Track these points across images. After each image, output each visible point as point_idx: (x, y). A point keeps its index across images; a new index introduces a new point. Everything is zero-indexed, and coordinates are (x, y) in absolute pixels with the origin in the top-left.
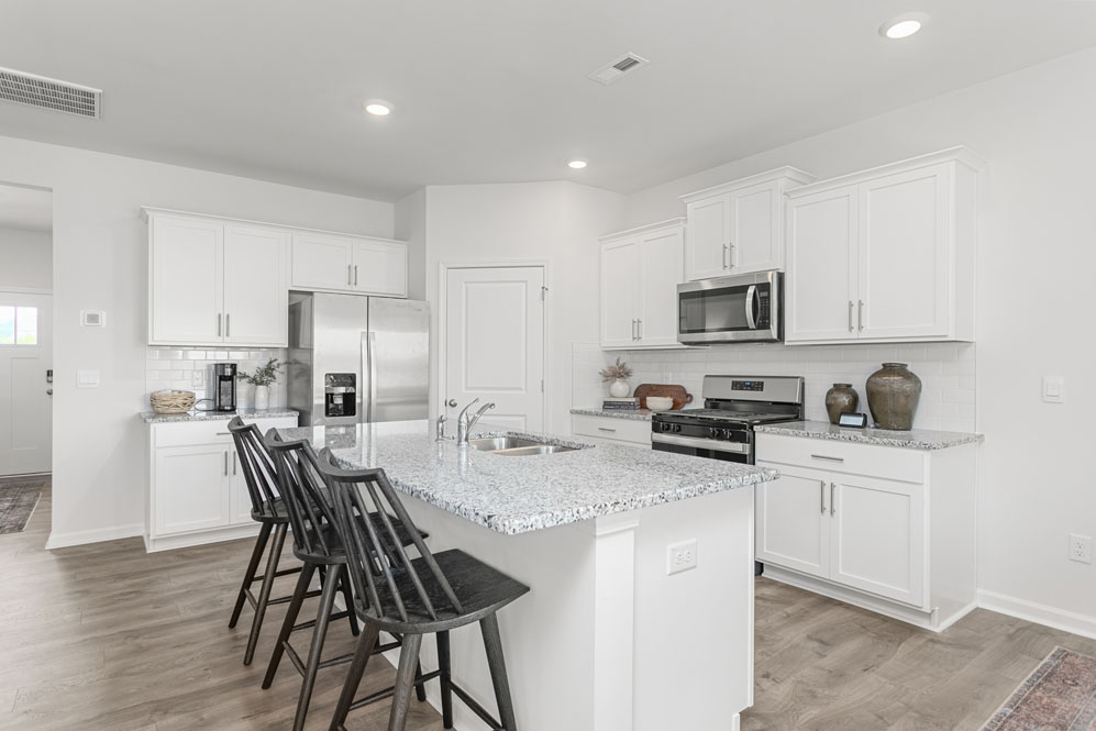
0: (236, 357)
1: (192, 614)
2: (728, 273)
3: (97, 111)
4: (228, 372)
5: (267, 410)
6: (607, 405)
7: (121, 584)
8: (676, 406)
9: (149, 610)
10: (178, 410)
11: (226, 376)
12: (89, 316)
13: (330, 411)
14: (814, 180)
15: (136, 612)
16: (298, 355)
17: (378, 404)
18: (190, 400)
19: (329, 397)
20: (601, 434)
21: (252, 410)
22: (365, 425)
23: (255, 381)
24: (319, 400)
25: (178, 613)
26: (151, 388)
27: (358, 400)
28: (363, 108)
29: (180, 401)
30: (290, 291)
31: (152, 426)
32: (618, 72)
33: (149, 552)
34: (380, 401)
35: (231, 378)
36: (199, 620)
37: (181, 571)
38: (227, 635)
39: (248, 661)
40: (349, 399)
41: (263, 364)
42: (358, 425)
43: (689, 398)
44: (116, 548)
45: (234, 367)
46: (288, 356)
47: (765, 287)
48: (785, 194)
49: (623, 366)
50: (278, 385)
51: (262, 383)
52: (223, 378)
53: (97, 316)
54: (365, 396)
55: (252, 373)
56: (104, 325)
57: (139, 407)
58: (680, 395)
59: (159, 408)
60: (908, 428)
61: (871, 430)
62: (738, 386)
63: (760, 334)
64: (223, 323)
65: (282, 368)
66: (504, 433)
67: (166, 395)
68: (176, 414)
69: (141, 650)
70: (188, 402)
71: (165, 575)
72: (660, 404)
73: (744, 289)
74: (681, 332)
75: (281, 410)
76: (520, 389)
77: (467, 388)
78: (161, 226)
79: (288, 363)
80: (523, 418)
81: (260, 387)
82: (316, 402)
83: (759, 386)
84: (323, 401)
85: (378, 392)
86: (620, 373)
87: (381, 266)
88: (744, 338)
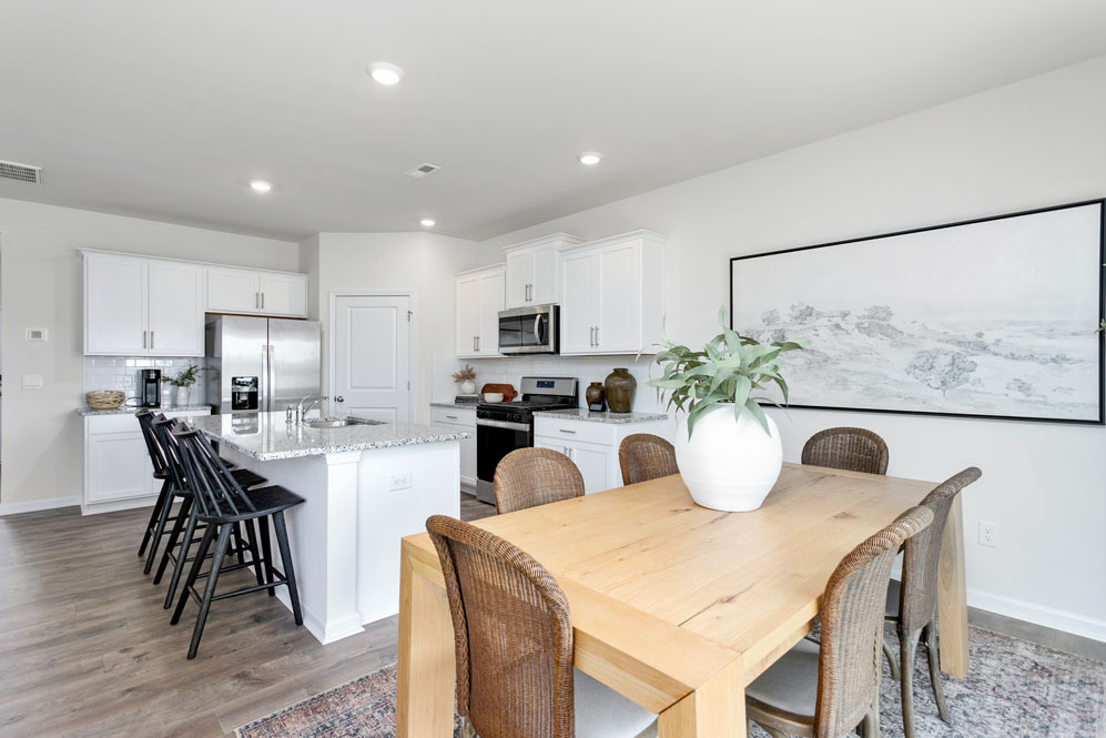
0: (158, 364)
1: (111, 549)
2: (528, 304)
3: (37, 179)
4: (153, 376)
5: (187, 406)
6: (459, 400)
7: (58, 535)
8: (506, 399)
9: (79, 548)
10: (109, 406)
11: (151, 379)
12: (33, 333)
13: (236, 405)
14: (585, 241)
15: (68, 550)
16: (212, 363)
17: (276, 401)
18: (121, 398)
19: (234, 395)
20: (448, 420)
21: (174, 405)
22: (265, 414)
23: (177, 383)
24: (227, 398)
25: (101, 549)
26: (88, 389)
27: (260, 398)
28: (249, 185)
29: (111, 399)
30: (206, 313)
31: (86, 418)
32: (424, 173)
33: (84, 514)
34: (278, 398)
35: (156, 381)
36: (116, 552)
37: (107, 526)
38: (137, 559)
39: (147, 572)
40: (253, 397)
41: (185, 370)
42: (260, 414)
43: (515, 393)
44: (57, 513)
45: (158, 372)
46: (206, 363)
47: (545, 315)
48: (561, 251)
49: (470, 371)
50: (197, 387)
51: (182, 385)
52: (149, 381)
53: (40, 333)
54: (265, 394)
55: (175, 377)
56: (46, 339)
57: (77, 404)
58: (508, 391)
59: (93, 404)
60: (628, 411)
61: (608, 413)
62: (540, 384)
63: (543, 349)
64: (148, 338)
65: (200, 373)
66: (345, 417)
67: (99, 395)
68: (108, 409)
69: (69, 570)
70: (119, 400)
71: (94, 528)
72: (493, 398)
73: (534, 316)
74: (501, 346)
75: (199, 405)
76: (392, 388)
77: (352, 387)
78: (95, 263)
79: (206, 369)
80: (393, 411)
81: (181, 388)
82: (224, 399)
83: (551, 385)
84: (230, 399)
85: (276, 391)
86: (468, 375)
87: (283, 293)
88: (535, 351)
